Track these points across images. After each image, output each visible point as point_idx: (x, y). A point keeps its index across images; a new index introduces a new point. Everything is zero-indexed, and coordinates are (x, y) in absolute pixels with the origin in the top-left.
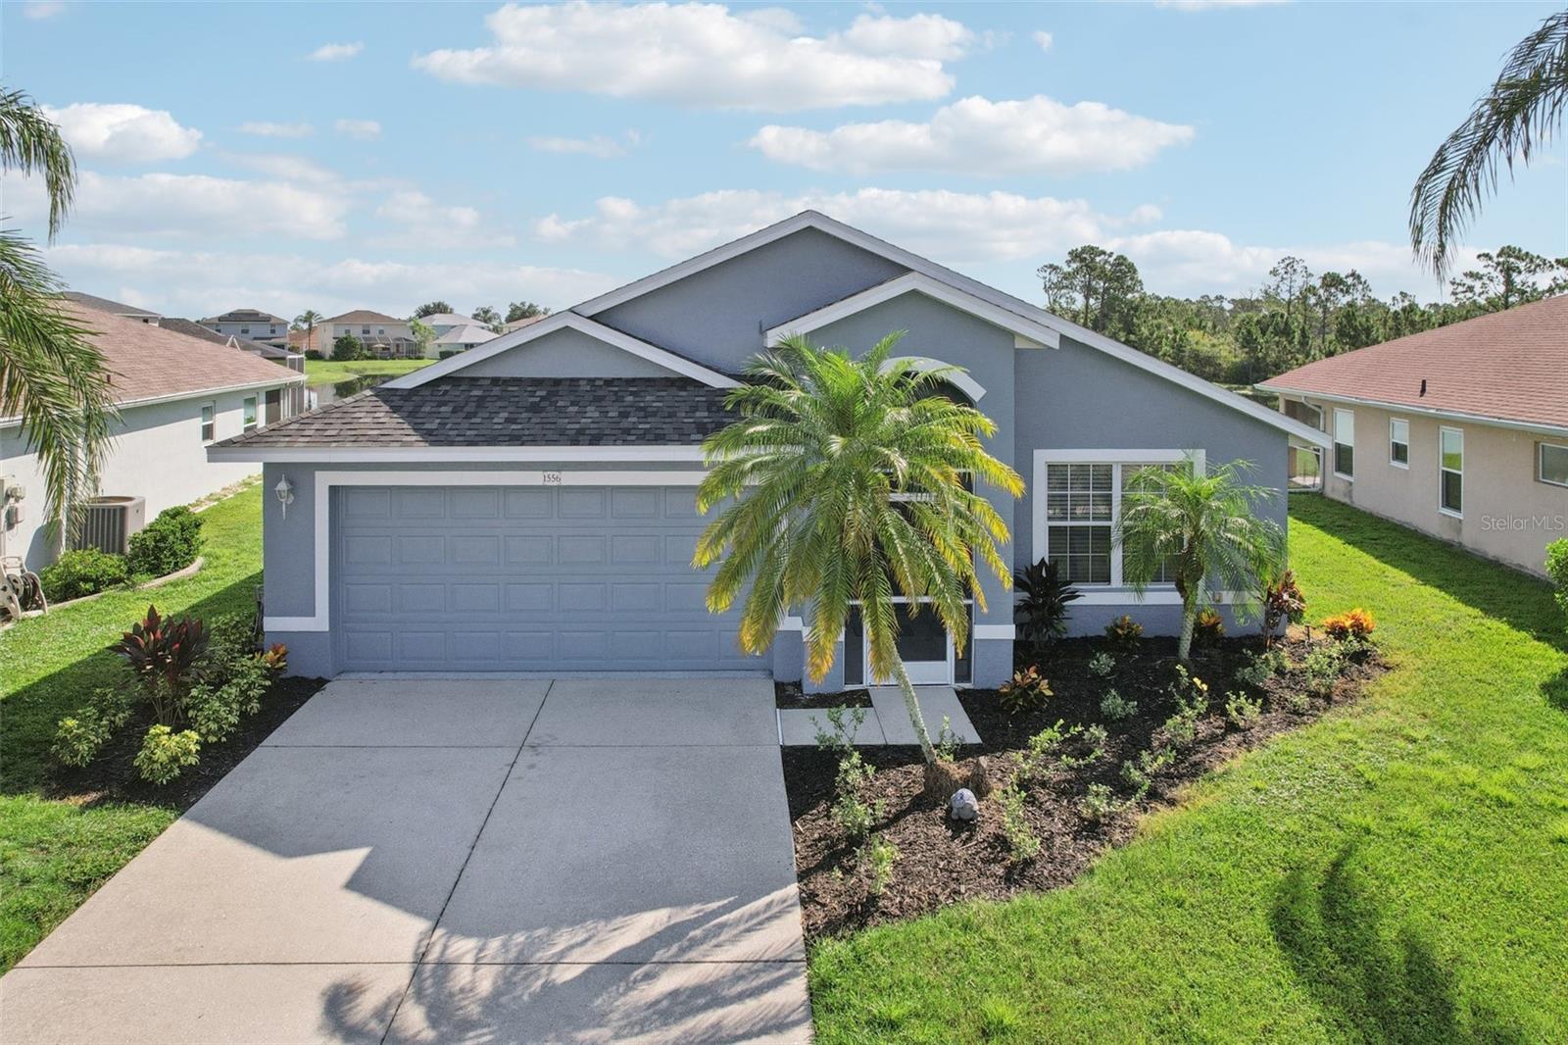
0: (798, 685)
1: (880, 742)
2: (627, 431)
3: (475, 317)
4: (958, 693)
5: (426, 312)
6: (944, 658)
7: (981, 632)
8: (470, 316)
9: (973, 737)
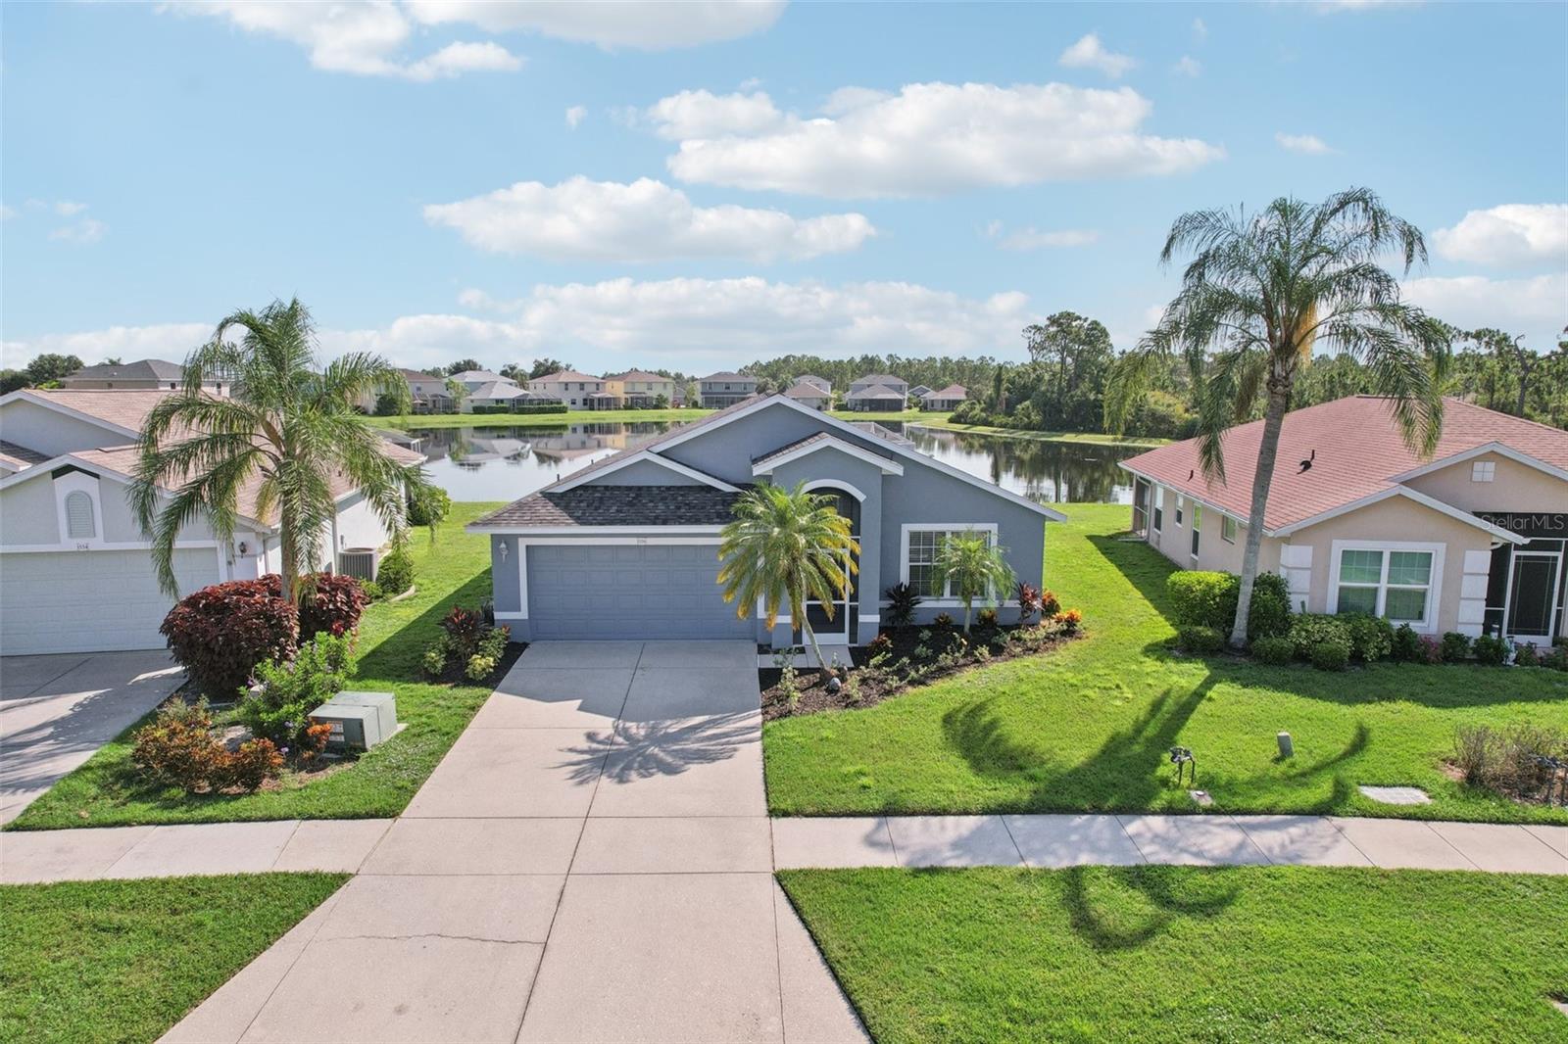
0: (770, 646)
1: (805, 666)
2: (680, 517)
3: (504, 373)
4: (850, 648)
5: (457, 369)
6: (843, 632)
7: (862, 618)
8: (498, 372)
9: (853, 666)
